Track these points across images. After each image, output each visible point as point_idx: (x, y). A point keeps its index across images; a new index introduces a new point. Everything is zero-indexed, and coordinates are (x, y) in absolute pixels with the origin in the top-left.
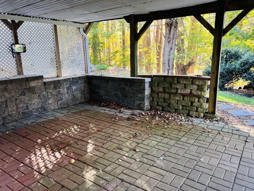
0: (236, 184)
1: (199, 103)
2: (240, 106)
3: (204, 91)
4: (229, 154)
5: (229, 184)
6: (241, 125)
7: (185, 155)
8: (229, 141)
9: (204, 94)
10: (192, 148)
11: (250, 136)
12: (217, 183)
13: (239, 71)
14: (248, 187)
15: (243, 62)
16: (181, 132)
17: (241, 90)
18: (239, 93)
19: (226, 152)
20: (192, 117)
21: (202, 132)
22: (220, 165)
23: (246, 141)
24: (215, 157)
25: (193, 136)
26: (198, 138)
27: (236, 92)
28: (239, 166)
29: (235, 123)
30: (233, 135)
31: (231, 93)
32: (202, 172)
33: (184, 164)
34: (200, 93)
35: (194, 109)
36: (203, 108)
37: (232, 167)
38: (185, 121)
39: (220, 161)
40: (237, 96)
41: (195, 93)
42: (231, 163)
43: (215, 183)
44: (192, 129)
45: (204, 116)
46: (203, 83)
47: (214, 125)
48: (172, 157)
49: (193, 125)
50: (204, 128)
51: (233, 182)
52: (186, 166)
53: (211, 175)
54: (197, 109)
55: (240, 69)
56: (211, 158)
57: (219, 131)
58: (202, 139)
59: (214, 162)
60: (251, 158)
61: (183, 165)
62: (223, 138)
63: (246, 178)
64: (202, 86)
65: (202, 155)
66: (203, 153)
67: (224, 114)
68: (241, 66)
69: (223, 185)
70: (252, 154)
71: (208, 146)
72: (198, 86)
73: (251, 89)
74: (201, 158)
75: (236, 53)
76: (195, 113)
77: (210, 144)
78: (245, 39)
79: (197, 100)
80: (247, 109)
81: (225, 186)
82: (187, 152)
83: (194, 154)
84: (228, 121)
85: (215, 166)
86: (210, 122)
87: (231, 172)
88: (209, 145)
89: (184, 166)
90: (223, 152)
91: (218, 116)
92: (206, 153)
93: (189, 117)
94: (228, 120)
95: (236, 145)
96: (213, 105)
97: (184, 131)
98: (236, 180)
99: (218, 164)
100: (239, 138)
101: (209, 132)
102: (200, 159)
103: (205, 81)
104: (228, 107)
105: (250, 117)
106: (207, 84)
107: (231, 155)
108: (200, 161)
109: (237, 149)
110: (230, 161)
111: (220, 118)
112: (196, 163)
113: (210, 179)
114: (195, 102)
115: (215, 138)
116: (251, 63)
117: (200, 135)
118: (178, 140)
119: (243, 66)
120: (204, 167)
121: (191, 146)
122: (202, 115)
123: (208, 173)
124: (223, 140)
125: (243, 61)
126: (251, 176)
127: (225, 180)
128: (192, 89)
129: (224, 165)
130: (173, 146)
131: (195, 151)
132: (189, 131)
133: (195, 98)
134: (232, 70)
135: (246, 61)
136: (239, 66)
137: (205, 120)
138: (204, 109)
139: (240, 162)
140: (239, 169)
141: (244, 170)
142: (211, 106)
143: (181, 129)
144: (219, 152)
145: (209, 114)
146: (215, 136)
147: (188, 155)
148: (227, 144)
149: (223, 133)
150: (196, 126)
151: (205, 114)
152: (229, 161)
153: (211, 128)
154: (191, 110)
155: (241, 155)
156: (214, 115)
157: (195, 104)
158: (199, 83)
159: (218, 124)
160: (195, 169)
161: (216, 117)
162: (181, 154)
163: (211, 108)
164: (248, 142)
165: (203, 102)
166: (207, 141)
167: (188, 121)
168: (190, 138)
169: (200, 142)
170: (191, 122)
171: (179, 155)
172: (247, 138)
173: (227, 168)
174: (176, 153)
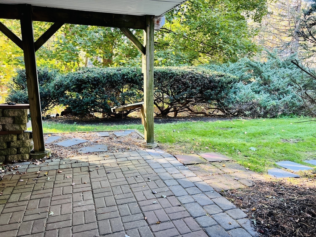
0: (100, 220)
1: (19, 141)
2: (68, 135)
3: (23, 124)
4: (80, 192)
5: (94, 225)
6: (77, 156)
7: (27, 218)
8: (73, 177)
9: (24, 128)
10: (32, 204)
11: (90, 164)
12: (81, 232)
13: (54, 95)
14: (112, 217)
15: (57, 85)
16: (5, 189)
17: (60, 116)
18: (59, 121)
19: (75, 190)
20: (13, 163)
21: (37, 179)
22: (76, 209)
23: (89, 171)
24: (67, 203)
25: (26, 188)
26: (34, 188)
27: (56, 120)
28: (94, 200)
29: (70, 155)
30: (74, 169)
31: (51, 122)
32: (58, 229)
33: (31, 231)
34: (18, 128)
35: (13, 151)
36: (26, 147)
37: (88, 205)
38: (5, 172)
39: (74, 204)
40: (59, 125)
41: (11, 129)
42: (85, 200)
43: (79, 232)
44: (20, 178)
45: (30, 158)
46: (20, 113)
47: (49, 165)
48: (7, 231)
49: (19, 174)
50: (38, 172)
51: (96, 221)
52: (34, 232)
53: (71, 227)
54: (17, 150)
55: (55, 92)
56: (61, 206)
57: (57, 170)
58: (40, 187)
59: (67, 209)
60: (101, 186)
61: (30, 233)
62: (65, 177)
63: (106, 209)
64: (19, 117)
65: (49, 207)
66: (49, 204)
67: (54, 148)
68: (55, 89)
69: (88, 229)
70: (100, 182)
71: (51, 193)
72: (13, 118)
73: (69, 115)
74: (49, 212)
75: (45, 73)
76: (15, 157)
77: (53, 189)
78: (50, 58)
79: (15, 138)
80: (76, 136)
81: (91, 230)
82: (28, 213)
83: (38, 210)
84: (62, 155)
85: (71, 213)
86: (41, 162)
87: (90, 210)
88: (53, 191)
89: (32, 234)
90: (72, 193)
91: (48, 153)
92: (53, 203)
93: (9, 165)
94: (62, 153)
95: (82, 179)
96: (39, 140)
97: (10, 187)
98: (98, 217)
99: (73, 209)
100: (81, 170)
101: (46, 176)
102: (49, 214)
103: (22, 110)
104: (55, 139)
105: (82, 144)
106: (27, 114)
107: (81, 192)
108: (50, 216)
109: (85, 183)
110: (84, 199)
111: (51, 154)
112: (45, 222)
113: (71, 231)
114: (13, 142)
115: (56, 180)
116: (66, 85)
117: (35, 183)
118: (7, 203)
119: (58, 90)
120: (58, 221)
121: (29, 202)
122: (27, 156)
123: (66, 226)
124: (65, 178)
125: (56, 83)
126: (109, 205)
127: (87, 223)
128: (5, 123)
129: (79, 206)
130: (2, 214)
131: (38, 206)
132: (17, 184)
133: (12, 135)
134: (45, 94)
135: (60, 83)
136: (53, 90)
137: (33, 162)
138: (28, 148)
139: (93, 195)
140: (96, 203)
141: (101, 202)
142: (37, 141)
143: (3, 184)
144: (68, 194)
145: (37, 153)
146: (55, 177)
147: (31, 216)
148: (72, 181)
149: (63, 171)
150: (24, 173)
151: (32, 154)
152: (82, 199)
153: (46, 170)
154: (9, 154)
155: (91, 187)
156: (44, 152)
157: (14, 144)
158: (14, 113)
159: (52, 161)
160: (48, 229)
161: (46, 155)
162: (20, 220)
163: (38, 144)
164: (91, 171)
165: (25, 139)
166: (48, 188)
167: (10, 171)
168: (23, 193)
169: (40, 192)
170: (15, 170)
171: (17, 223)
172: (89, 168)
173: (84, 209)
174: (11, 222)
